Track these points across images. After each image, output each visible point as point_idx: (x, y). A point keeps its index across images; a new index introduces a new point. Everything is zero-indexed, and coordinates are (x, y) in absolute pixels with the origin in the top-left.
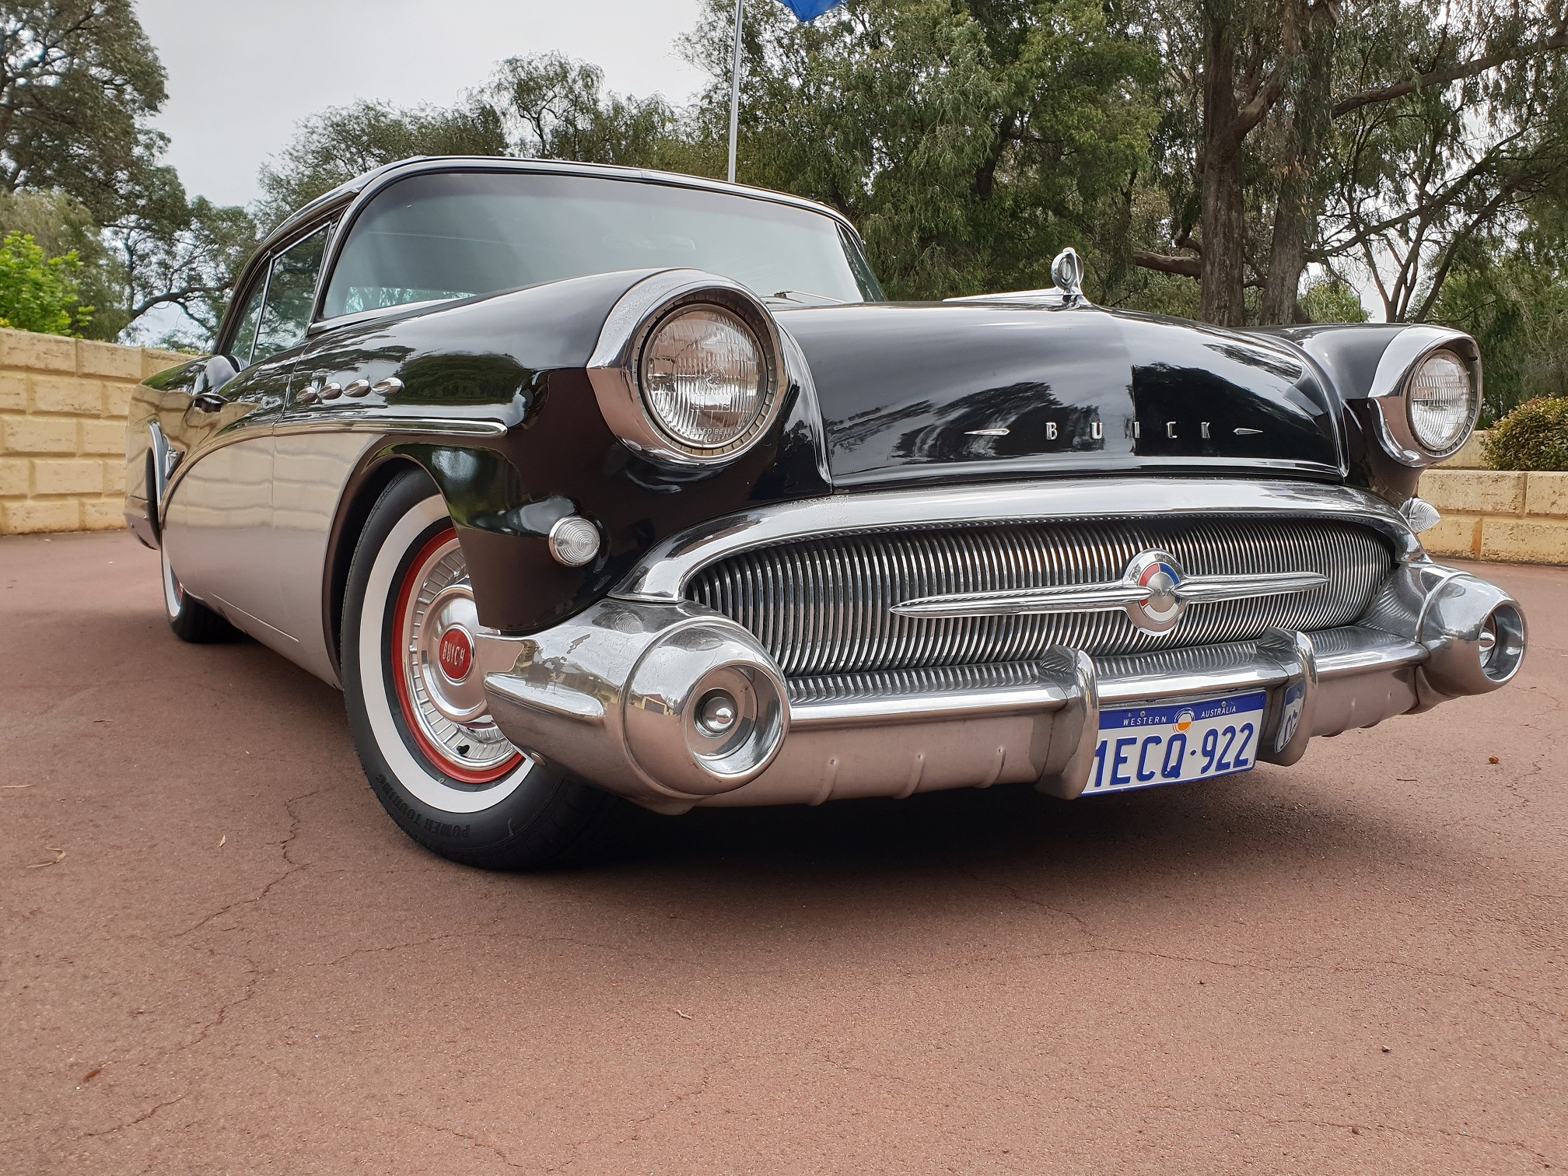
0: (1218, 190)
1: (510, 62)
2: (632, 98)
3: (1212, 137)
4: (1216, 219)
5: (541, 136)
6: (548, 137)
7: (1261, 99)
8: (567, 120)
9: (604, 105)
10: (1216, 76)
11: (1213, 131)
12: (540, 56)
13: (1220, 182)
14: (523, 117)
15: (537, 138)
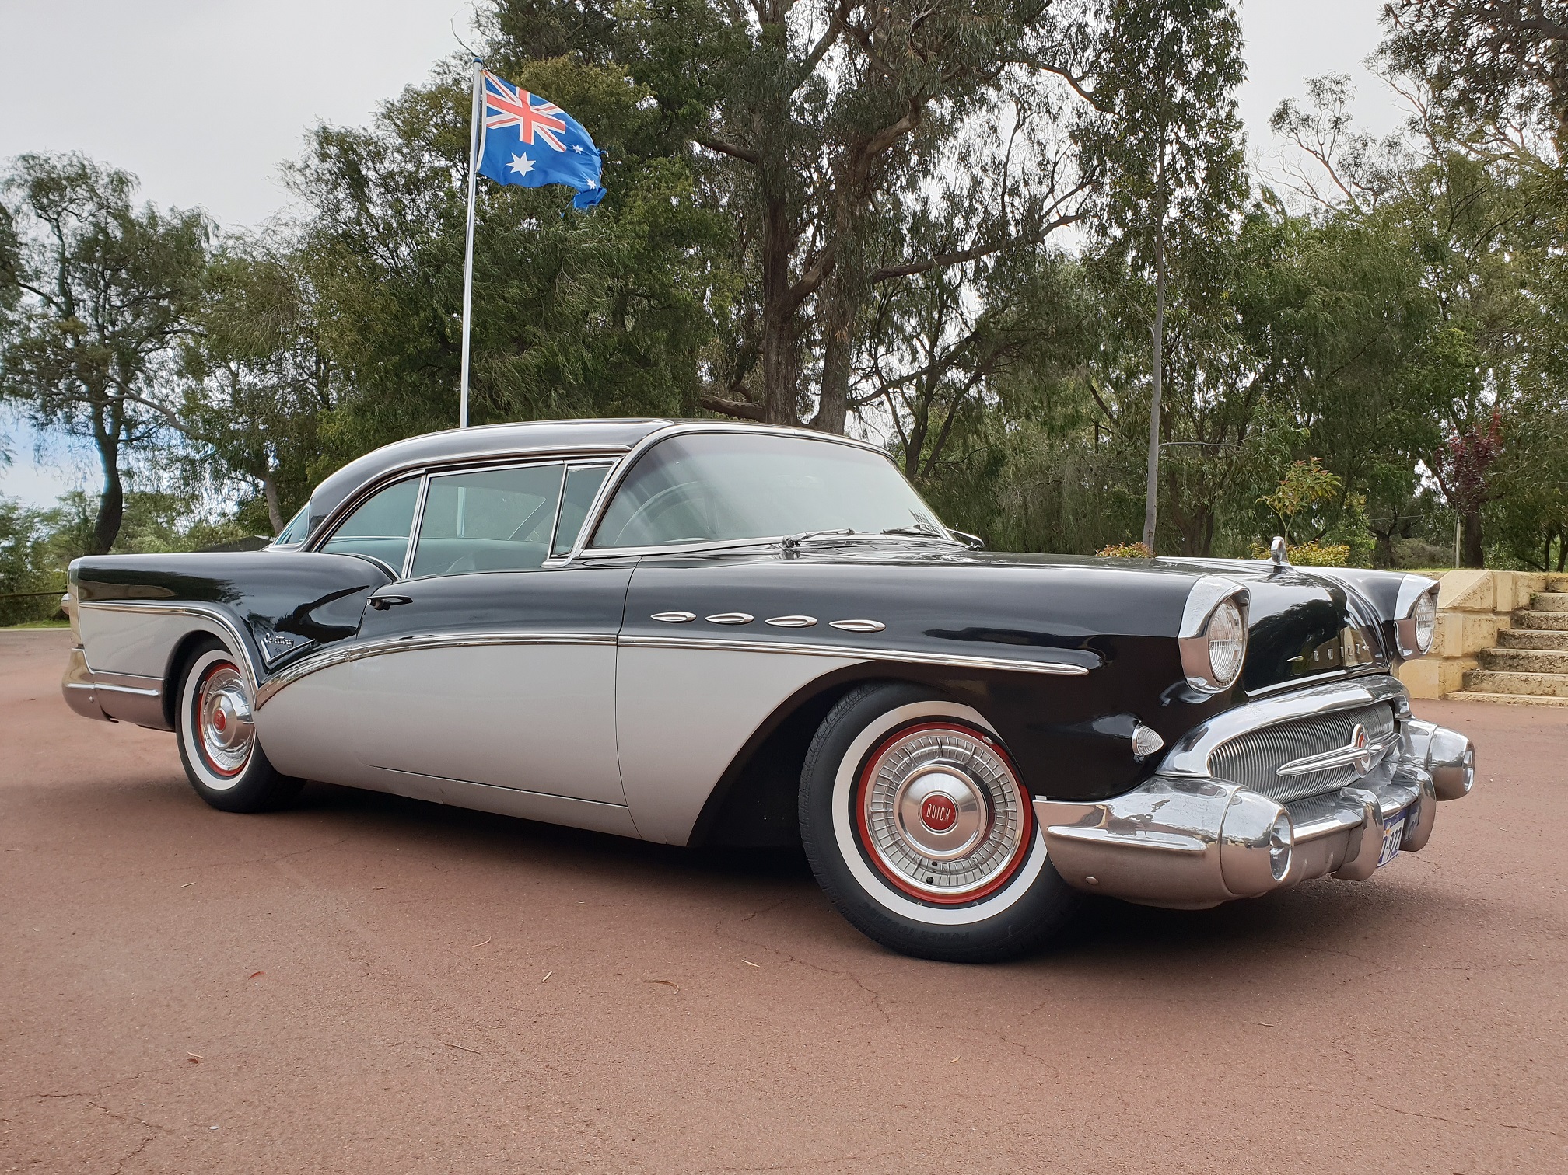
0: (778, 347)
1: (23, 158)
2: (175, 210)
3: (772, 299)
4: (778, 372)
5: (60, 238)
6: (70, 240)
7: (817, 270)
8: (96, 225)
9: (137, 212)
10: (774, 246)
11: (772, 294)
12: (59, 155)
13: (780, 340)
14: (41, 217)
15: (55, 240)
